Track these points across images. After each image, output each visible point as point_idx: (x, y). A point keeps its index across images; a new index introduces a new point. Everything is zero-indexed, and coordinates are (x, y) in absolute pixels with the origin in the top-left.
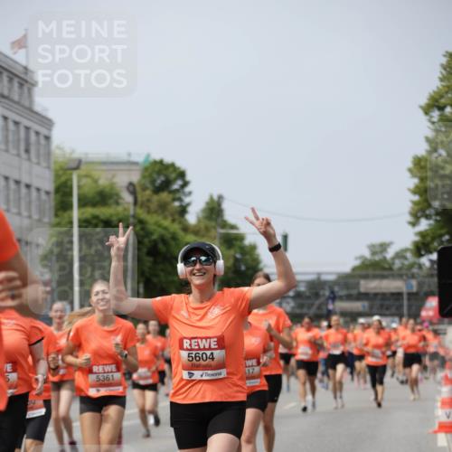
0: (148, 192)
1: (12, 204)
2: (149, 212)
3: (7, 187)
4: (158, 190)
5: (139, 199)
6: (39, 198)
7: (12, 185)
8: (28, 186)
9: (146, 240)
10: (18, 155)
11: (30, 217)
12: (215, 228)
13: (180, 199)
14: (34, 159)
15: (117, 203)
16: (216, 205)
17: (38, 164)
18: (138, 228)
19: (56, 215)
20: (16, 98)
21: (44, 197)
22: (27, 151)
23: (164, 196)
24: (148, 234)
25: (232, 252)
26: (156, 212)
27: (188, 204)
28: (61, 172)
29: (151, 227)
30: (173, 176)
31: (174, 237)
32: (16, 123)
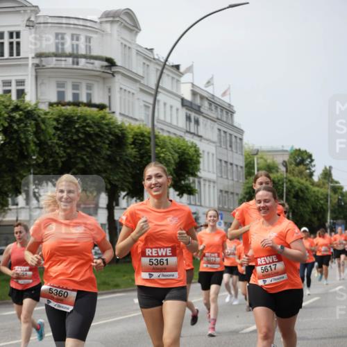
0: (293, 166)
1: (223, 174)
2: (294, 176)
3: (221, 165)
4: (298, 164)
5: (289, 169)
6: (237, 170)
7: (224, 164)
8: (231, 164)
9: (293, 190)
10: (226, 149)
11: (233, 180)
12: (328, 183)
13: (310, 169)
14: (234, 150)
15: (277, 171)
16: (328, 172)
17: (237, 152)
18: (289, 184)
19: (246, 179)
20: (225, 120)
21: (239, 169)
22: (231, 146)
23: (301, 167)
24: (293, 187)
25: (337, 196)
26: (297, 176)
27: (314, 171)
28: (248, 157)
29: (296, 184)
30: (306, 157)
31: (307, 189)
32: (225, 132)
